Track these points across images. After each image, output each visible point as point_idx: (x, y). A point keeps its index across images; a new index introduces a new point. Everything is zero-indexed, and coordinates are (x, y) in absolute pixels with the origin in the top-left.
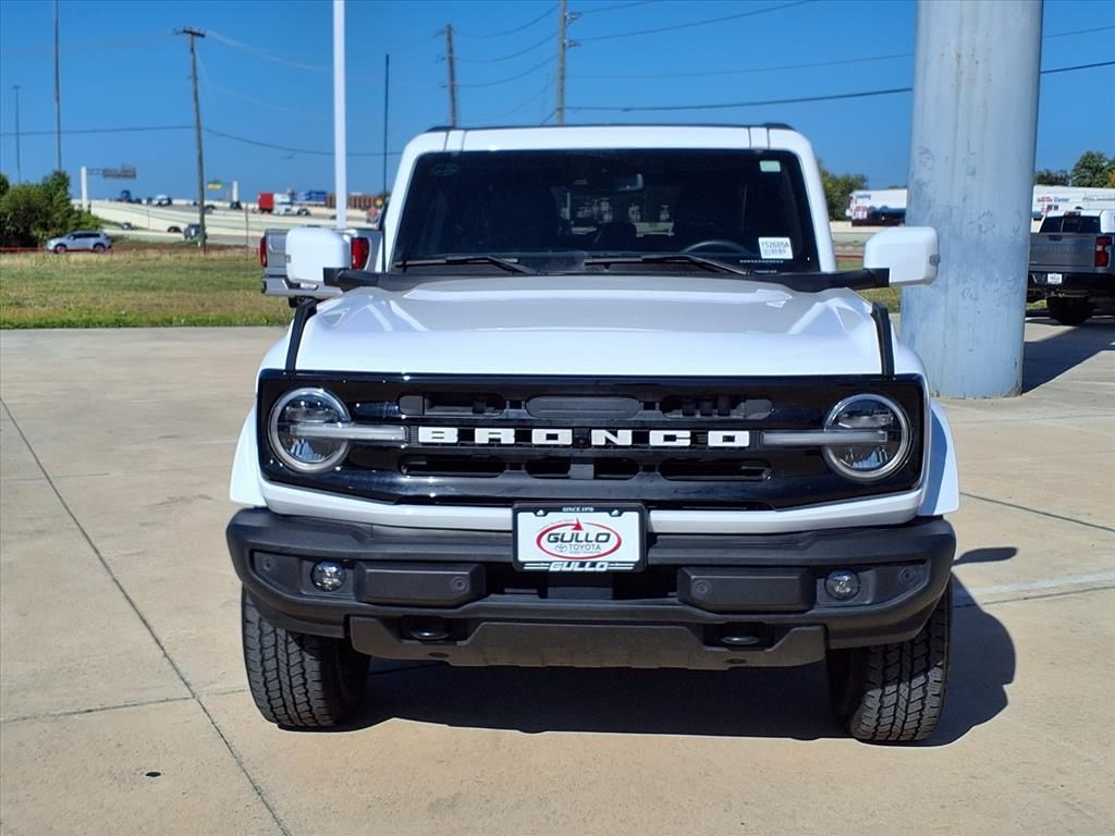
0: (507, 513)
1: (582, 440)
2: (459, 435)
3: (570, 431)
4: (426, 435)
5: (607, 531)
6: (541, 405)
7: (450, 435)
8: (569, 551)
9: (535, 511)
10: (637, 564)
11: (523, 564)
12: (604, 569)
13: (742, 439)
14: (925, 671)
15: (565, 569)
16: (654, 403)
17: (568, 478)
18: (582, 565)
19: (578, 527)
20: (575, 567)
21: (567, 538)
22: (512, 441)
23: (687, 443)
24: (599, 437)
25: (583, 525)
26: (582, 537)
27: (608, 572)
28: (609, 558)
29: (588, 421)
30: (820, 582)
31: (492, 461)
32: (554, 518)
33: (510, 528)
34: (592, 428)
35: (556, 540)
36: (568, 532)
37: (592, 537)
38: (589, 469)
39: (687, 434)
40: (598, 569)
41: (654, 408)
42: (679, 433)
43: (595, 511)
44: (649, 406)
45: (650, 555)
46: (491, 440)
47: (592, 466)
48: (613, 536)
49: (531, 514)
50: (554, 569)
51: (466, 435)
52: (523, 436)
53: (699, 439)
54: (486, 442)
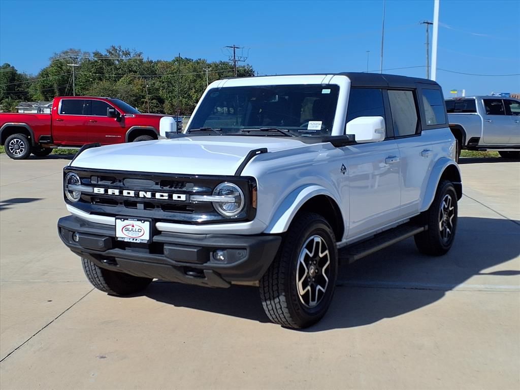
0: (113, 219)
1: (137, 195)
2: (104, 191)
3: (134, 191)
4: (96, 190)
5: (140, 228)
6: (128, 182)
7: (102, 191)
8: (131, 234)
9: (121, 219)
10: (148, 241)
11: (117, 238)
12: (139, 242)
13: (183, 197)
14: (278, 297)
15: (129, 241)
16: (158, 183)
17: (136, 209)
18: (133, 240)
19: (133, 226)
20: (131, 240)
21: (130, 230)
22: (118, 194)
23: (167, 198)
24: (142, 194)
26: (134, 230)
27: (140, 243)
28: (141, 238)
29: (138, 188)
30: (211, 253)
31: (112, 201)
32: (126, 222)
33: (114, 224)
34: (140, 191)
35: (127, 230)
36: (130, 227)
37: (137, 230)
38: (142, 205)
39: (167, 194)
40: (137, 241)
41: (158, 185)
42: (164, 194)
43: (137, 221)
44: (157, 184)
45: (153, 238)
47: (143, 205)
49: (120, 220)
50: (126, 240)
51: (106, 191)
52: (121, 192)
53: (170, 197)
54: (111, 194)
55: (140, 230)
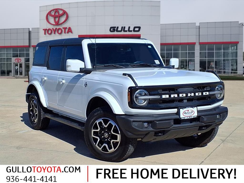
2: (169, 96)
3: (185, 94)
4: (164, 96)
5: (192, 111)
6: (180, 90)
7: (167, 96)
8: (187, 115)
10: (197, 116)
11: (181, 118)
13: (208, 93)
15: (187, 118)
18: (190, 117)
19: (188, 111)
20: (189, 118)
22: (177, 96)
23: (201, 95)
24: (189, 95)
25: (189, 110)
29: (188, 92)
32: (185, 109)
36: (187, 112)
37: (190, 112)
39: (201, 93)
40: (192, 118)
43: (191, 107)
44: (195, 89)
46: (174, 97)
48: (193, 112)
49: (182, 109)
50: (186, 118)
51: (170, 96)
52: (178, 95)
53: (202, 94)
54: (173, 97)
55: (192, 112)
